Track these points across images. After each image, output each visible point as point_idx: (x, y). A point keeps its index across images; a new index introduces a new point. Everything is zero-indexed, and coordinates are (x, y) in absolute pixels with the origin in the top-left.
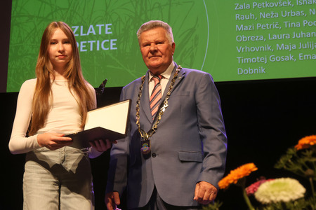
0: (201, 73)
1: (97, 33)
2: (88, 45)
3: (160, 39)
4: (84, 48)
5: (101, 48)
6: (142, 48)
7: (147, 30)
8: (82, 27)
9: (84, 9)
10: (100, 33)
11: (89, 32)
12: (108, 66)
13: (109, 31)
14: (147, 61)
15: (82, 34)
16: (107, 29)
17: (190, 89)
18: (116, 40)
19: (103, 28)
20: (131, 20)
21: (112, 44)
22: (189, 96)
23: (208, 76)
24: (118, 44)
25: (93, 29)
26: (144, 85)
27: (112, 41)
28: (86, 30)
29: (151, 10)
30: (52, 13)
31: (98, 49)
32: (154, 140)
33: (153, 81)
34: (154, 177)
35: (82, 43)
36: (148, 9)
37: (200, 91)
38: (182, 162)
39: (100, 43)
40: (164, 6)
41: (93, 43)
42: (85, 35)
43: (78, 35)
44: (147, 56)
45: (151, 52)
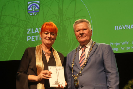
2: (35, 38)
3: (85, 28)
4: (33, 39)
6: (76, 33)
8: (32, 29)
9: (33, 21)
11: (36, 31)
15: (32, 33)
17: (100, 53)
25: (38, 30)
28: (34, 31)
29: (65, 21)
30: (18, 23)
31: (40, 40)
33: (82, 50)
35: (32, 37)
36: (64, 20)
40: (72, 18)
41: (38, 37)
42: (34, 33)
43: (30, 33)
44: (79, 36)
45: (81, 34)
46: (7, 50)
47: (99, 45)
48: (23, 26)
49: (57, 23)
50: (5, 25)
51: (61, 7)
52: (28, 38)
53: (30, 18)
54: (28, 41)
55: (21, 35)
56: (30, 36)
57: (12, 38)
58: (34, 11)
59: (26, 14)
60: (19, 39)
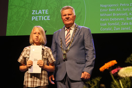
0: (86, 28)
1: (42, 13)
3: (70, 13)
4: (37, 19)
5: (43, 19)
6: (63, 17)
7: (65, 10)
8: (36, 11)
11: (39, 13)
12: (46, 26)
13: (47, 12)
14: (65, 22)
15: (36, 14)
16: (46, 12)
18: (50, 16)
19: (45, 11)
20: (56, 9)
21: (48, 18)
23: (89, 30)
24: (50, 18)
25: (41, 12)
27: (48, 16)
28: (38, 12)
29: (64, 5)
30: (24, 5)
31: (43, 20)
33: (67, 31)
34: (66, 69)
35: (36, 17)
37: (85, 35)
38: (77, 63)
39: (44, 17)
40: (69, 3)
41: (41, 17)
43: (34, 14)
44: (65, 20)
45: (66, 18)
46: (15, 27)
47: (81, 28)
49: (57, 7)
50: (14, 7)
52: (32, 18)
53: (35, 1)
54: (32, 20)
55: (27, 16)
56: (34, 16)
57: (20, 17)
60: (25, 19)
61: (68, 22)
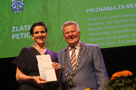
0: (94, 46)
1: (24, 30)
2: (20, 36)
4: (18, 37)
7: (67, 26)
8: (17, 27)
9: (18, 18)
10: (26, 30)
11: (20, 29)
15: (17, 30)
16: (29, 27)
17: (90, 54)
19: (27, 27)
22: (89, 57)
23: (97, 47)
25: (22, 28)
26: (67, 53)
28: (19, 28)
29: (50, 18)
30: (2, 21)
31: (25, 37)
32: (74, 79)
35: (17, 35)
36: (49, 17)
39: (26, 34)
40: (56, 15)
41: (23, 35)
42: (19, 31)
43: (15, 31)
44: (68, 38)
45: (70, 36)
47: (88, 46)
48: (7, 24)
51: (45, 4)
52: (13, 36)
53: (15, 16)
54: (13, 39)
55: (6, 34)
56: (15, 34)
58: (18, 9)
59: (10, 12)
60: (3, 38)
61: (72, 41)
